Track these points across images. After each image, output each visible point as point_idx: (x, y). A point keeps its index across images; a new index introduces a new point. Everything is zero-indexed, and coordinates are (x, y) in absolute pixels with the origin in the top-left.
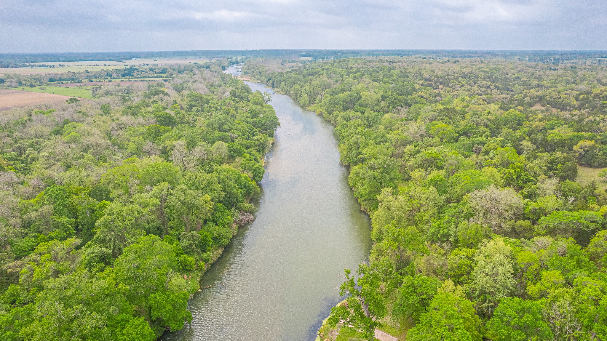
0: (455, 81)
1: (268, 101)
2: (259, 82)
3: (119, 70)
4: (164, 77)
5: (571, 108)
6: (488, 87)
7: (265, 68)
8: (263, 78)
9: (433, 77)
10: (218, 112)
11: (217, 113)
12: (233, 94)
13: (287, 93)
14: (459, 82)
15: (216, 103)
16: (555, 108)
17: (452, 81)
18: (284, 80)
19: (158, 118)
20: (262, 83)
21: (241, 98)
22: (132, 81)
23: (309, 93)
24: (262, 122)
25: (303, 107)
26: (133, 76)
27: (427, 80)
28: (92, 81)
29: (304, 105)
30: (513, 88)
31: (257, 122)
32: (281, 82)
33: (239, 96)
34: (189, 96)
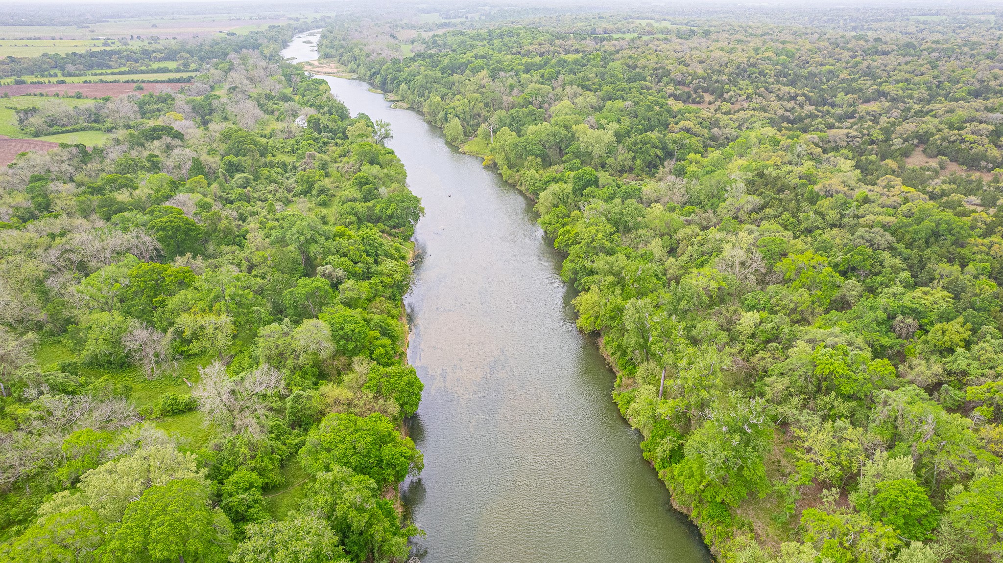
0: (733, 88)
1: (385, 137)
2: (356, 76)
3: (81, 55)
4: (171, 71)
5: (991, 165)
6: (793, 98)
7: (366, 48)
8: (362, 70)
9: (690, 78)
10: (287, 175)
11: (288, 179)
12: (315, 124)
13: (415, 108)
14: (741, 89)
15: (283, 147)
16: (956, 161)
17: (727, 87)
18: (405, 79)
19: (158, 231)
20: (362, 79)
21: (331, 131)
22: (107, 82)
23: (462, 116)
24: (388, 212)
25: (453, 145)
26: (110, 67)
27: (678, 83)
28: (23, 82)
29: (455, 139)
30: (834, 99)
31: (377, 211)
32: (400, 83)
33: (327, 129)
34: (226, 137)
